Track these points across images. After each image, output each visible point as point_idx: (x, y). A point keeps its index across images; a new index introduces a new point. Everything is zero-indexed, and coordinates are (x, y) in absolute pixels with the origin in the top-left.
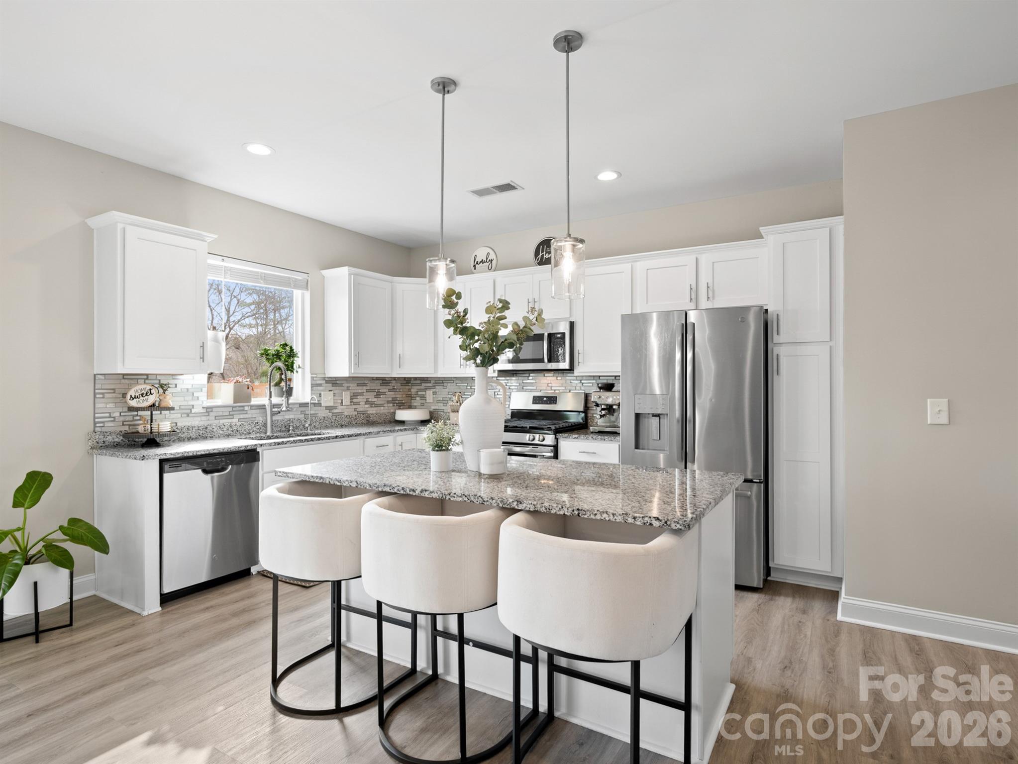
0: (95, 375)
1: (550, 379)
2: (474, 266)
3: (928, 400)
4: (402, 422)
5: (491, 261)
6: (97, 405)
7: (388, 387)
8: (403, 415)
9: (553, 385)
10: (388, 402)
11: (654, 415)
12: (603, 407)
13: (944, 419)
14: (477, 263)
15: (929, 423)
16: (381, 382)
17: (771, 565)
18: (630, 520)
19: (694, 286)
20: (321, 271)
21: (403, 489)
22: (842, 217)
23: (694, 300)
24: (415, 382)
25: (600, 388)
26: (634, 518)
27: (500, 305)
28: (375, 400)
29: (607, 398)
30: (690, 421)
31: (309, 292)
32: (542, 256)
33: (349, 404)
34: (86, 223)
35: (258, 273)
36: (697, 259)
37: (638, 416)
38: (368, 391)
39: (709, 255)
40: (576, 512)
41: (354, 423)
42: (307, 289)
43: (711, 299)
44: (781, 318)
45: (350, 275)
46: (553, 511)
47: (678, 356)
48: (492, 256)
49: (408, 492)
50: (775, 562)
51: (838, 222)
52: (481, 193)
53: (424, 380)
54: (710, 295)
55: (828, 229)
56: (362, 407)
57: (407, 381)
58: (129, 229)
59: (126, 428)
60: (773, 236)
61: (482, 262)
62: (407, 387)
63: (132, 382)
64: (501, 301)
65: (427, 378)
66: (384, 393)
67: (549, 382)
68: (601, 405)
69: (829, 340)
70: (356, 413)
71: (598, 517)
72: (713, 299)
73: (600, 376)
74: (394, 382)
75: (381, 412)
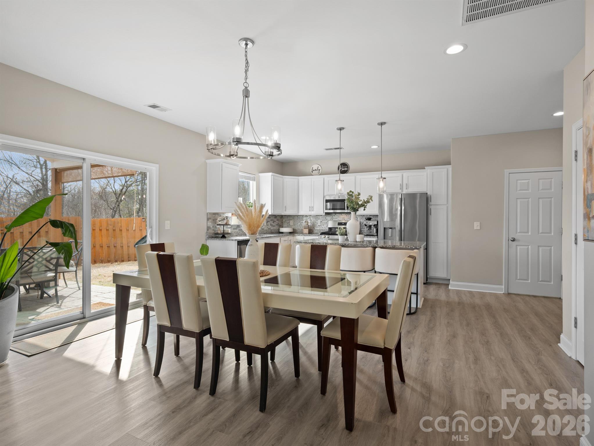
0: (207, 213)
1: (344, 216)
2: (312, 171)
3: (475, 223)
4: (282, 233)
5: (319, 170)
6: (208, 224)
7: (276, 219)
8: (282, 230)
9: (345, 218)
10: (277, 225)
11: (390, 228)
12: (368, 226)
13: (479, 228)
14: (313, 170)
15: (475, 229)
16: (274, 217)
17: (428, 277)
18: (407, 247)
19: (401, 184)
20: (259, 174)
21: (342, 244)
22: (450, 165)
23: (401, 189)
24: (284, 217)
25: (366, 219)
26: (408, 246)
27: (358, 194)
28: (273, 224)
29: (370, 223)
30: (403, 231)
31: (255, 182)
32: (341, 169)
33: (266, 225)
34: (206, 161)
35: (243, 175)
36: (402, 175)
37: (385, 228)
38: (271, 220)
39: (406, 174)
40: (393, 246)
41: (267, 233)
42: (255, 181)
43: (407, 189)
44: (432, 197)
45: (272, 176)
46: (387, 247)
47: (399, 208)
48: (320, 168)
49: (343, 244)
50: (429, 276)
51: (450, 167)
52: (327, 149)
53: (289, 216)
54: (407, 187)
55: (446, 169)
56: (270, 227)
57: (282, 216)
58: (223, 164)
59: (214, 232)
60: (429, 170)
61: (315, 170)
62: (282, 219)
63: (215, 215)
64: (358, 193)
65: (290, 215)
66: (275, 221)
67: (344, 217)
68: (367, 225)
69: (446, 204)
70: (268, 229)
71: (399, 247)
72: (408, 188)
73: (364, 215)
74: (278, 217)
75: (275, 229)
